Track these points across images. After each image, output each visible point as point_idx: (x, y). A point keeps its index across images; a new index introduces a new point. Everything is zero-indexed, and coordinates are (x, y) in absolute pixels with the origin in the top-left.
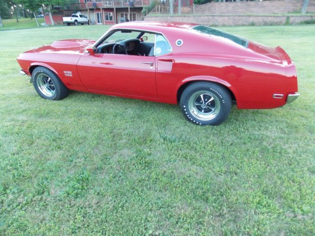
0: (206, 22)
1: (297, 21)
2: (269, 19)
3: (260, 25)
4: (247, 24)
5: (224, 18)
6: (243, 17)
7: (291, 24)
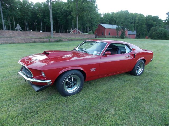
0: (7, 41)
1: (53, 41)
2: (42, 40)
3: (38, 42)
4: (32, 42)
5: (18, 39)
6: (29, 39)
7: (51, 42)
